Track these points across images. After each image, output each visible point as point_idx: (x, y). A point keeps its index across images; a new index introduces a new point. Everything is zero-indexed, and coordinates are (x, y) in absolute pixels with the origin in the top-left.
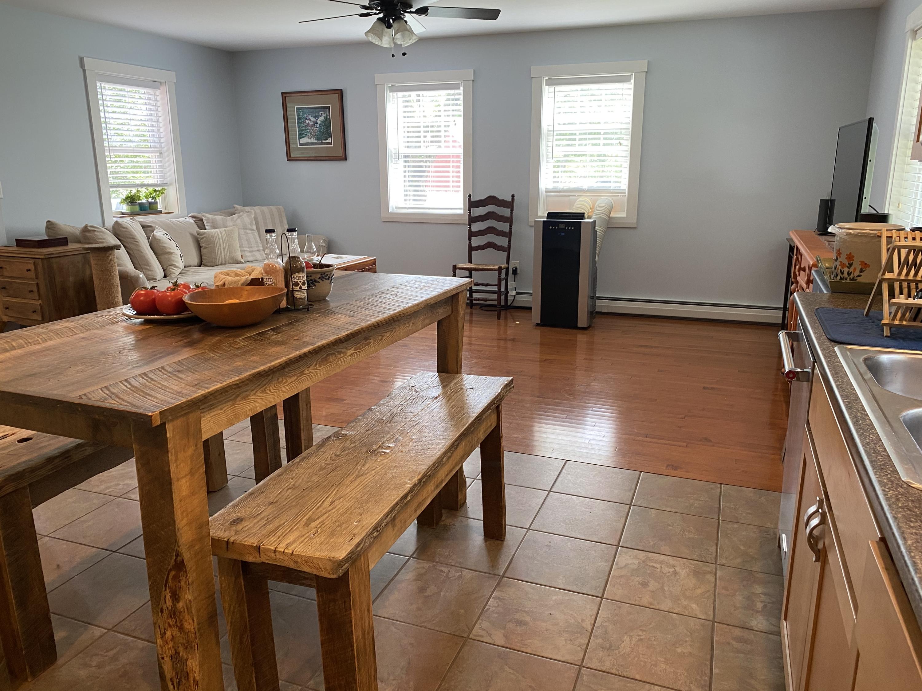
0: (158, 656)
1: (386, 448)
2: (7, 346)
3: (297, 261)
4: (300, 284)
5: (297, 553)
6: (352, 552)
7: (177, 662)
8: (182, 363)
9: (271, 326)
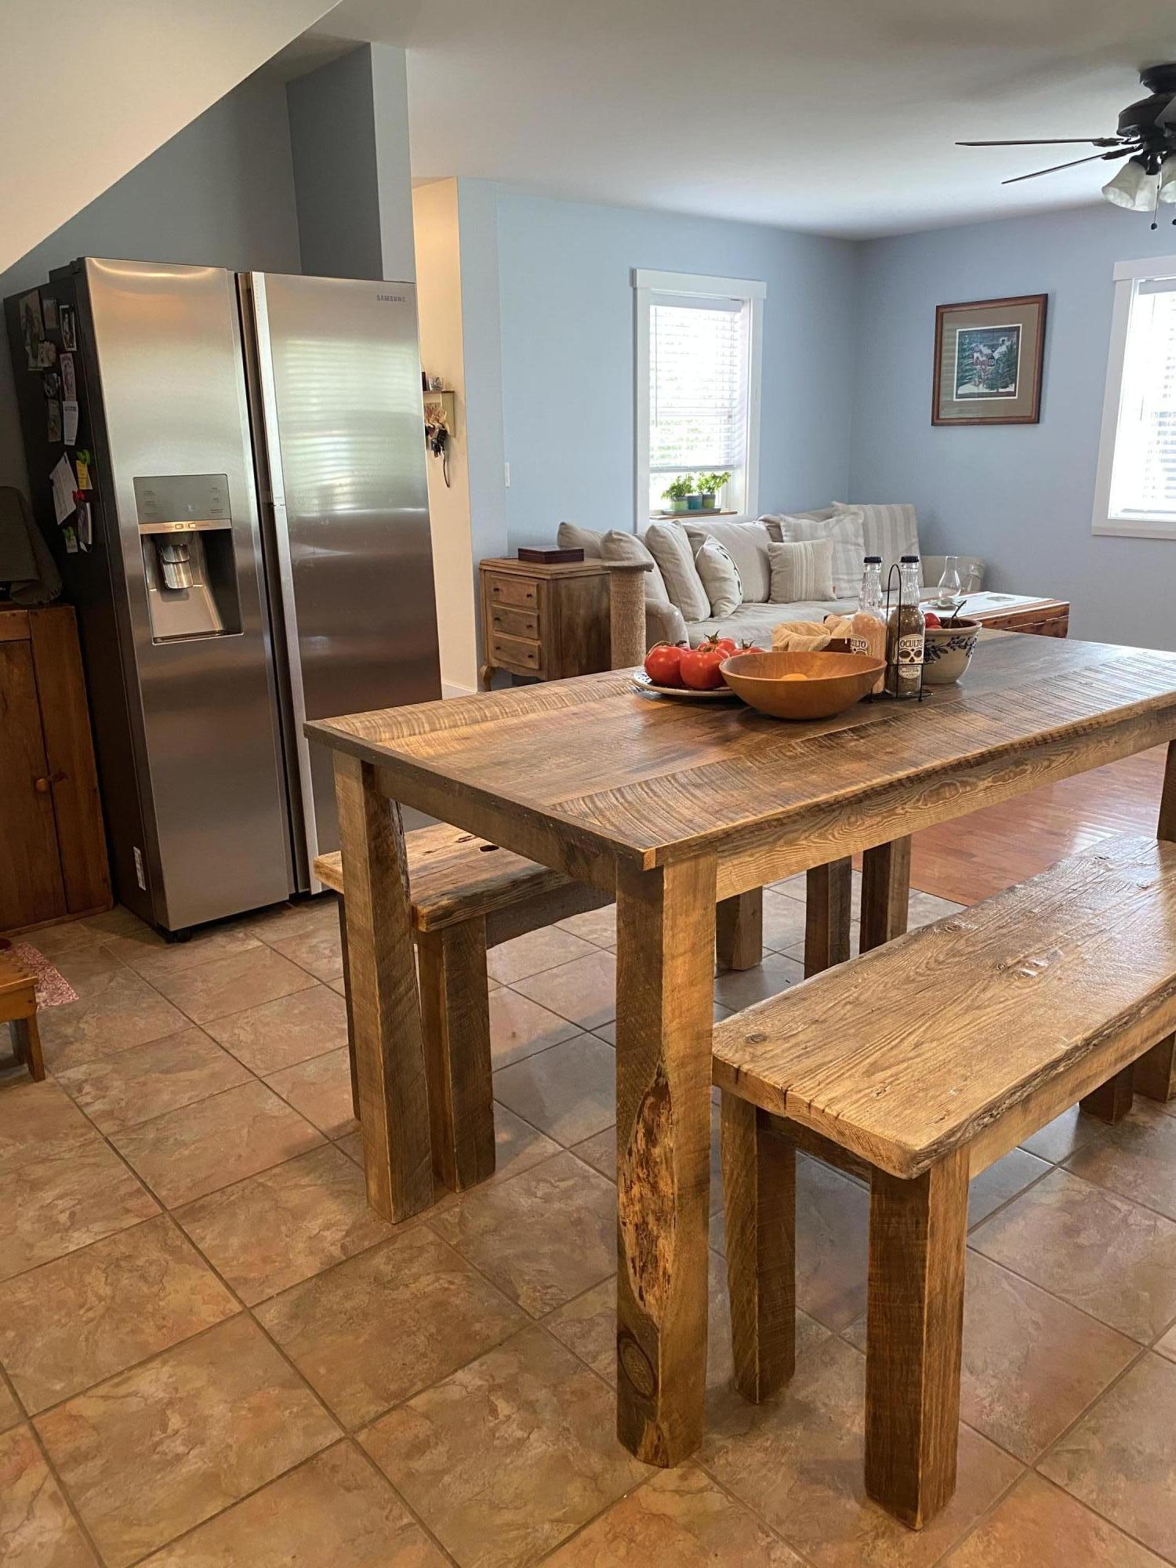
0: (618, 1218)
1: (1030, 967)
2: (478, 715)
3: (913, 614)
4: (912, 654)
5: (845, 1119)
6: (939, 1143)
7: (643, 1236)
8: (703, 773)
9: (850, 723)
